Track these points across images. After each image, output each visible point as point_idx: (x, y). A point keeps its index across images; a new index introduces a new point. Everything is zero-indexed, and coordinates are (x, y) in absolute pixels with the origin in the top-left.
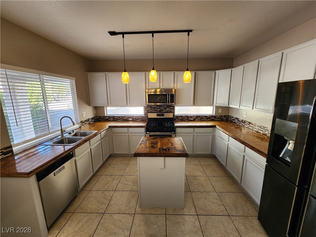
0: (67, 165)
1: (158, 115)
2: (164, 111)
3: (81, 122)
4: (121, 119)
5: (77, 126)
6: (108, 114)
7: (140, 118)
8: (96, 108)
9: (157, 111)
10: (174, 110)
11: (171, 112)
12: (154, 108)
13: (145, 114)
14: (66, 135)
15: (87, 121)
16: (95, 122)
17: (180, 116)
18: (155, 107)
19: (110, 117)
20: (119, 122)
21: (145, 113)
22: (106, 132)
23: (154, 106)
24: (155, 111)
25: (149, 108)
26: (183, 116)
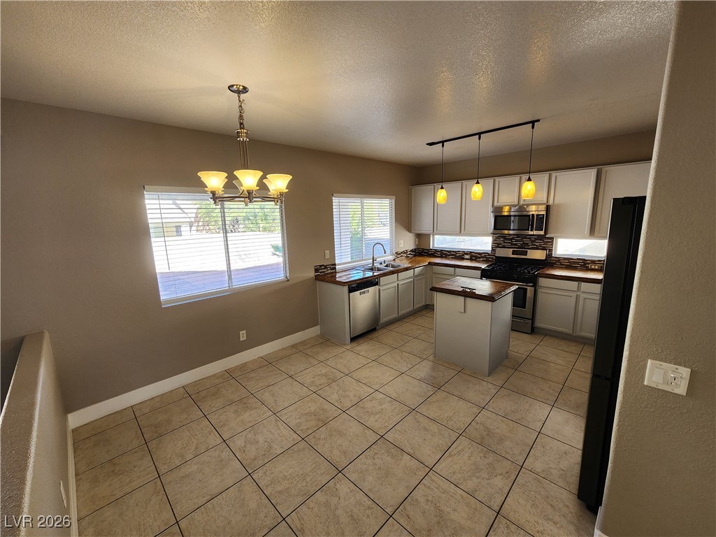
0: (371, 289)
1: (514, 253)
2: (530, 247)
3: (396, 253)
4: (452, 255)
5: (391, 258)
6: (435, 246)
7: (483, 255)
8: (419, 236)
9: (516, 244)
10: (552, 245)
11: (544, 249)
12: (511, 239)
13: (493, 250)
14: (377, 265)
15: (405, 253)
16: (415, 256)
17: (565, 259)
18: (513, 238)
19: (436, 251)
20: (449, 259)
21: (492, 248)
22: (423, 269)
23: (511, 237)
24: (512, 244)
25: (502, 239)
26: (572, 259)
